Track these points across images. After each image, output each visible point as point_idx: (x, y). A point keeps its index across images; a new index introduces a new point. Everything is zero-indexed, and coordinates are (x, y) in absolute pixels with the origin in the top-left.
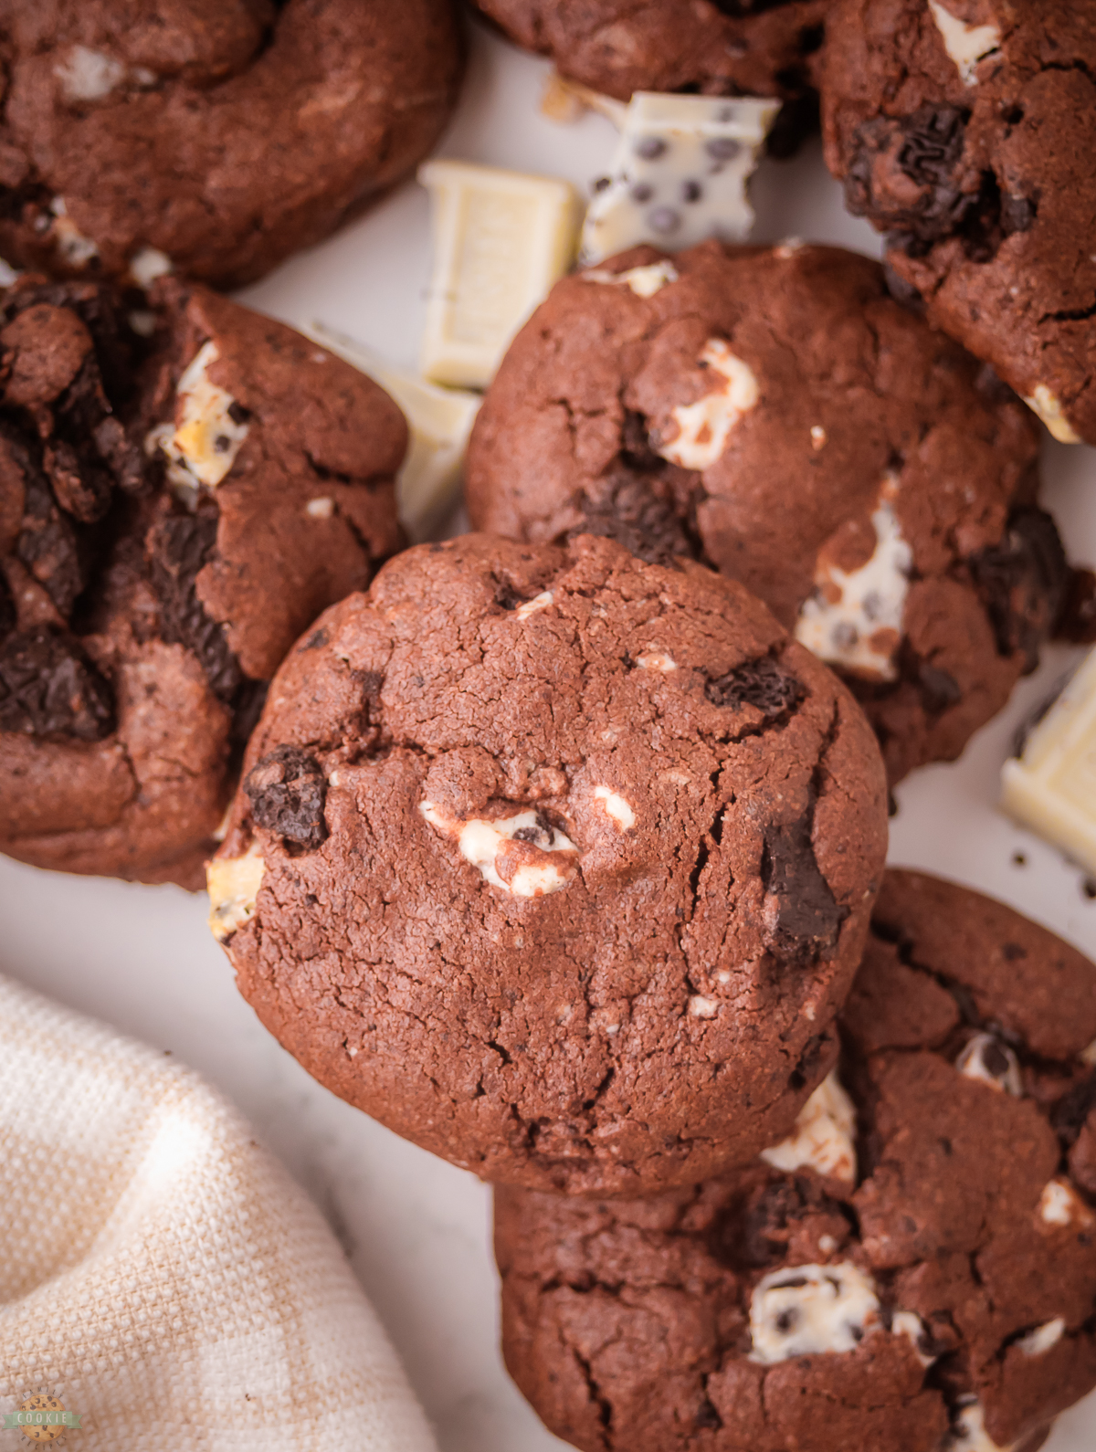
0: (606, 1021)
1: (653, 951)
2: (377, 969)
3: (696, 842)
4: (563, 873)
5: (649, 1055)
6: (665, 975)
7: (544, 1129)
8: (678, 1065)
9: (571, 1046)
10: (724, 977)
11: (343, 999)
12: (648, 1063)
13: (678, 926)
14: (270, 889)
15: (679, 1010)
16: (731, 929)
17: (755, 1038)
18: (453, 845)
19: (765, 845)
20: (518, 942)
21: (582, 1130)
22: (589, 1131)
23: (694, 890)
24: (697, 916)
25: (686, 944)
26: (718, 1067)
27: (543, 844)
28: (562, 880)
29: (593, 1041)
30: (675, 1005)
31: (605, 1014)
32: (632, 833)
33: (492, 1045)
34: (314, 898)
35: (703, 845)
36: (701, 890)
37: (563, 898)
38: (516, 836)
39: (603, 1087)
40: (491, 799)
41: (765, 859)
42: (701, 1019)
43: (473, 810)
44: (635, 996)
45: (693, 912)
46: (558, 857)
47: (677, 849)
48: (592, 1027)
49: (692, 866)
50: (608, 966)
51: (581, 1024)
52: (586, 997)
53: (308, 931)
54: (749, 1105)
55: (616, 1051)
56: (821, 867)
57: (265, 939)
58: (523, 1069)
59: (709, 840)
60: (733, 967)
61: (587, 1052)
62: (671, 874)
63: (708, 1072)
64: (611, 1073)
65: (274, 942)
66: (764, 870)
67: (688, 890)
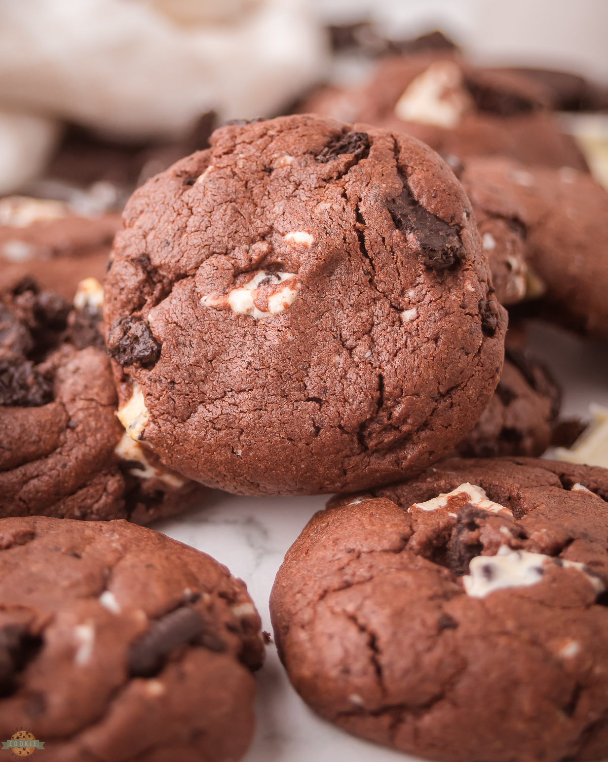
0: (362, 350)
1: (365, 301)
2: (226, 399)
3: (352, 230)
4: (293, 288)
5: (395, 355)
6: (380, 310)
7: (366, 433)
8: (413, 351)
9: (351, 375)
10: (411, 293)
11: (218, 426)
12: (397, 359)
13: (371, 281)
14: (149, 394)
15: (397, 323)
16: (399, 264)
17: (447, 314)
18: (228, 308)
19: (390, 212)
20: (290, 337)
21: (385, 419)
22: (389, 419)
23: (367, 257)
24: (377, 268)
25: (381, 287)
26: (436, 340)
27: (275, 281)
28: (295, 292)
29: (361, 366)
30: (394, 322)
31: (358, 349)
32: (315, 245)
33: (309, 400)
34: (173, 382)
35: (357, 230)
36: (370, 254)
37: (301, 301)
38: (259, 286)
39: (381, 386)
40: (235, 276)
41: (394, 218)
42: (412, 321)
43: (228, 286)
44: (370, 331)
45: (374, 269)
46: (287, 283)
47: (344, 239)
48: (356, 359)
49: (358, 243)
50: (347, 322)
51: (349, 361)
52: (343, 345)
53: (179, 401)
54: (467, 354)
55: (376, 364)
56: (429, 210)
57: (161, 422)
58: (332, 402)
59: (358, 225)
60: (413, 285)
61: (361, 373)
62: (349, 255)
63: (431, 345)
64: (381, 377)
65: (167, 420)
66: (397, 224)
67: (364, 258)
